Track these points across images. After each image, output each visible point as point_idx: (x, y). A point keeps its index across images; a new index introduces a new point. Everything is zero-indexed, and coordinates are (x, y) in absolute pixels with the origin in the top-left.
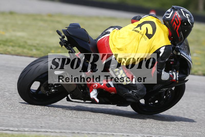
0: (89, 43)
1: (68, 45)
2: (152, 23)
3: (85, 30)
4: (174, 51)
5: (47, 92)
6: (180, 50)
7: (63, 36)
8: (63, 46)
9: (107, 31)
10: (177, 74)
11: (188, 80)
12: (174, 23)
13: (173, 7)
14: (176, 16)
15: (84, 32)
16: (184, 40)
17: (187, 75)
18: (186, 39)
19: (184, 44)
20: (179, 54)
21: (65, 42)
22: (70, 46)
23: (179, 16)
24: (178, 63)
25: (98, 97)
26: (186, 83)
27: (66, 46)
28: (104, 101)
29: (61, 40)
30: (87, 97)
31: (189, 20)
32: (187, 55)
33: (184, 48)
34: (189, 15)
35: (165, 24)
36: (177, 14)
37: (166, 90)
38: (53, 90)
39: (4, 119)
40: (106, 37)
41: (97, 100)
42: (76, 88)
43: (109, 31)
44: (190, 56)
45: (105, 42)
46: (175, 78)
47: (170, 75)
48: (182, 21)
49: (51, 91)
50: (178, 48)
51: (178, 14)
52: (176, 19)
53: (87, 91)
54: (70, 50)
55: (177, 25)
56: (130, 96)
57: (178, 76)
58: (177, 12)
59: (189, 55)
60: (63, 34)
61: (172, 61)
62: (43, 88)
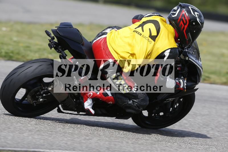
0: (83, 45)
1: (58, 47)
2: (155, 23)
3: (78, 31)
4: (182, 55)
5: (34, 102)
6: (189, 54)
7: (52, 37)
8: (53, 49)
9: (104, 32)
10: (185, 81)
11: (198, 88)
12: (181, 22)
13: (180, 5)
14: (183, 14)
15: (77, 33)
16: (192, 43)
17: (197, 84)
18: (195, 41)
19: (193, 47)
20: (187, 58)
21: (55, 44)
22: (60, 48)
23: (187, 14)
24: (186, 69)
25: (93, 108)
26: (196, 93)
27: (56, 49)
28: (100, 113)
29: (50, 41)
30: (80, 108)
31: (198, 19)
32: (196, 60)
33: (194, 52)
34: (198, 14)
35: (171, 24)
36: (184, 13)
37: (172, 100)
38: (41, 100)
39: (115, 145)
40: (102, 39)
41: (93, 112)
42: (68, 97)
43: (106, 32)
44: (200, 61)
45: (101, 44)
46: (182, 86)
47: (176, 82)
48: (190, 20)
49: (39, 101)
50: (186, 52)
51: (186, 12)
52: (183, 18)
53: (81, 101)
54: (60, 52)
55: (185, 24)
56: (130, 107)
57: (185, 84)
58: (184, 10)
59: (198, 60)
60: (53, 35)
61: (179, 67)
62: (30, 97)
